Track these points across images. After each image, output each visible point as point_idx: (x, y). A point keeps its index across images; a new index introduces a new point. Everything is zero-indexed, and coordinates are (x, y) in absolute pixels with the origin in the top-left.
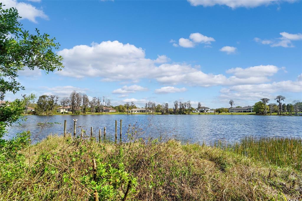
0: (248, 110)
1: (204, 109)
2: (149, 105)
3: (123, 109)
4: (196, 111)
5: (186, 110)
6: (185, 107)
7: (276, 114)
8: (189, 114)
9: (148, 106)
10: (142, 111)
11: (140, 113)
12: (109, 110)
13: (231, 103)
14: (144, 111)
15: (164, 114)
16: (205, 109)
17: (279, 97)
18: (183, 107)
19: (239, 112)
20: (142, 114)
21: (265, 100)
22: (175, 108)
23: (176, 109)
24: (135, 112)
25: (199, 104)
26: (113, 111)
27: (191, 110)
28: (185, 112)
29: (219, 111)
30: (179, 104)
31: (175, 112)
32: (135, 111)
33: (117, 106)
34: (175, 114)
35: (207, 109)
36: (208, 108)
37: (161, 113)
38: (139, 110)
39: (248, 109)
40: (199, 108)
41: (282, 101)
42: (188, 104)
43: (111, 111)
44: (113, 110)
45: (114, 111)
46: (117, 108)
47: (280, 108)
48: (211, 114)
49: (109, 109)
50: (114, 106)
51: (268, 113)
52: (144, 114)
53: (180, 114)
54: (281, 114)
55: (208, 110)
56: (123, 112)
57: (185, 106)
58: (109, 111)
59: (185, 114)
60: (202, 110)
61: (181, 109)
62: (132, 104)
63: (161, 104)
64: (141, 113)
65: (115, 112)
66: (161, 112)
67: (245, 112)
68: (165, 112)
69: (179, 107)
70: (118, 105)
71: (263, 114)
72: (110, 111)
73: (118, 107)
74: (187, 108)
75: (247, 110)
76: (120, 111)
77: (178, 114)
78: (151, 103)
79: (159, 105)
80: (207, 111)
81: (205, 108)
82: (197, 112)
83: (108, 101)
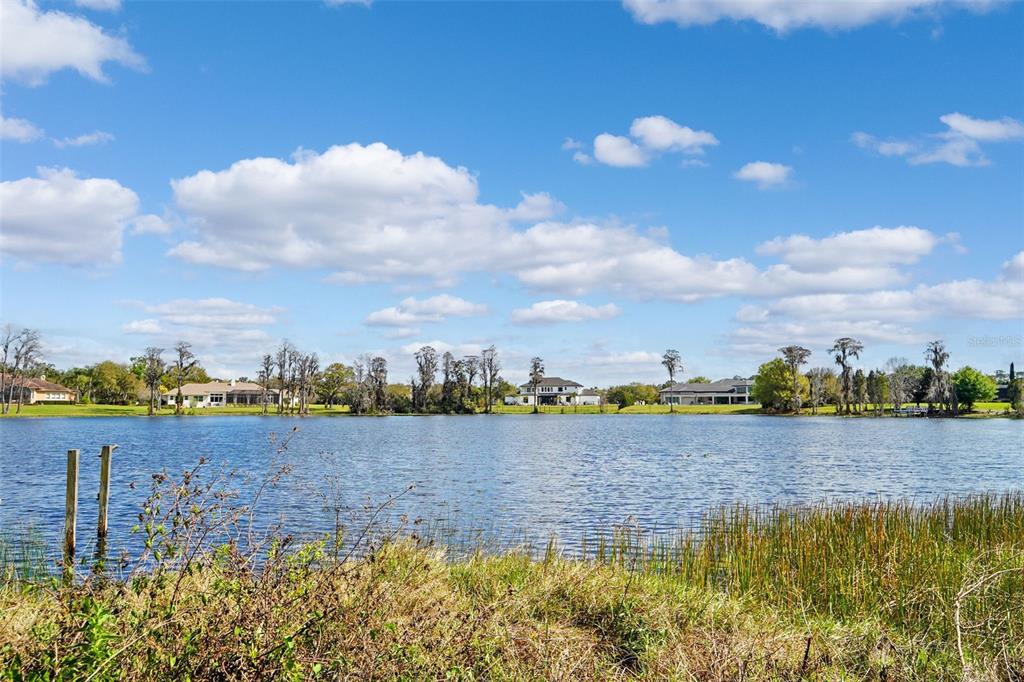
0: (735, 395)
1: (555, 390)
2: (282, 366)
3: (122, 383)
4: (520, 399)
5: (473, 395)
6: (468, 376)
7: (832, 409)
8: (486, 412)
9: (276, 371)
10: (242, 398)
11: (231, 407)
12: (27, 390)
13: (670, 363)
14: (254, 399)
15: (363, 411)
16: (560, 389)
17: (843, 344)
18: (461, 378)
19: (700, 400)
20: (243, 414)
21: (795, 354)
22: (418, 382)
23: (425, 386)
24: (200, 405)
25: (536, 366)
26: (52, 397)
27: (499, 392)
28: (468, 403)
29: (619, 398)
30: (440, 365)
31: (418, 403)
32: (201, 398)
33: (81, 366)
34: (421, 412)
35: (571, 390)
36: (577, 385)
37: (347, 408)
38: (223, 390)
39: (732, 391)
40: (536, 381)
41: (850, 360)
42: (482, 366)
43: (44, 397)
44: (58, 391)
45: (66, 398)
46: (85, 379)
47: (846, 388)
48: (586, 410)
49: (29, 383)
50: (63, 367)
51: (805, 405)
52: (253, 414)
53: (446, 412)
54: (848, 411)
55: (575, 395)
56: (124, 403)
57: (472, 375)
58: (26, 398)
59: (470, 412)
60: (548, 394)
61: (448, 387)
62: (182, 356)
63: (347, 363)
64: (234, 407)
65: (71, 403)
66: (347, 401)
67: (723, 401)
68: (367, 401)
69: (439, 378)
70: (91, 365)
71: (786, 409)
72: (35, 397)
73: (89, 373)
74: (478, 383)
75: (727, 396)
76: (103, 397)
77: (435, 413)
78: (294, 357)
79: (339, 366)
80: (568, 400)
81: (562, 384)
82: (526, 401)
83: (24, 338)
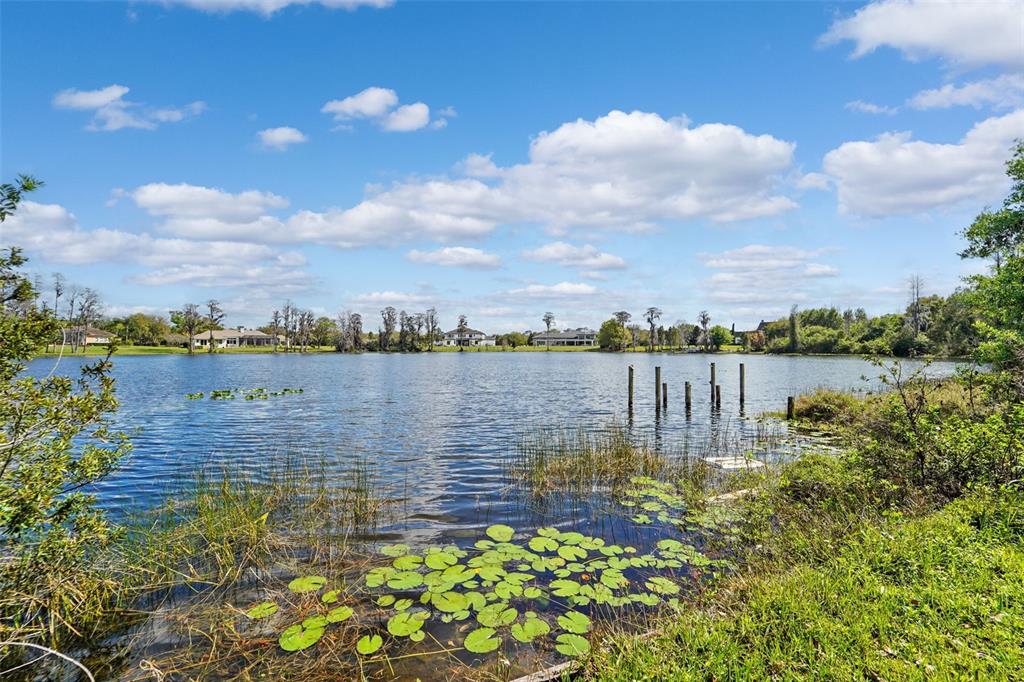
0: (578, 340)
1: (467, 336)
2: (286, 319)
3: (153, 330)
4: (445, 343)
5: (420, 339)
6: (416, 327)
7: (643, 348)
8: (429, 351)
9: (282, 323)
10: (250, 341)
11: (250, 349)
13: (548, 320)
14: (259, 342)
15: (346, 350)
16: (470, 336)
17: (652, 311)
18: (412, 329)
19: (558, 343)
20: (259, 353)
21: (623, 316)
22: (384, 330)
23: (389, 332)
24: (220, 346)
25: (462, 321)
27: (435, 336)
28: (417, 344)
29: (511, 341)
30: (398, 319)
31: (382, 344)
32: (221, 341)
34: (386, 350)
35: (478, 336)
36: (481, 334)
37: (334, 348)
39: (576, 338)
40: (461, 330)
41: (655, 321)
42: (427, 320)
43: (94, 340)
44: (105, 336)
47: (652, 337)
48: (487, 349)
51: (628, 346)
52: (267, 352)
53: (402, 351)
54: (653, 351)
55: (481, 340)
57: (420, 326)
59: (418, 351)
60: (464, 339)
61: (403, 334)
62: (212, 310)
63: (331, 317)
64: (244, 346)
66: (335, 343)
67: (572, 344)
68: (350, 343)
69: (398, 328)
71: (617, 349)
72: (86, 340)
73: (126, 322)
74: (424, 332)
75: (576, 340)
77: (394, 351)
78: (294, 312)
79: (326, 319)
80: (476, 343)
81: (472, 333)
82: (449, 343)
